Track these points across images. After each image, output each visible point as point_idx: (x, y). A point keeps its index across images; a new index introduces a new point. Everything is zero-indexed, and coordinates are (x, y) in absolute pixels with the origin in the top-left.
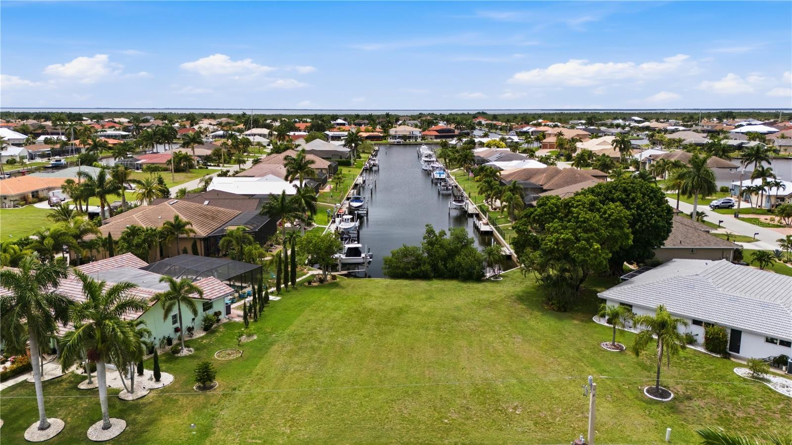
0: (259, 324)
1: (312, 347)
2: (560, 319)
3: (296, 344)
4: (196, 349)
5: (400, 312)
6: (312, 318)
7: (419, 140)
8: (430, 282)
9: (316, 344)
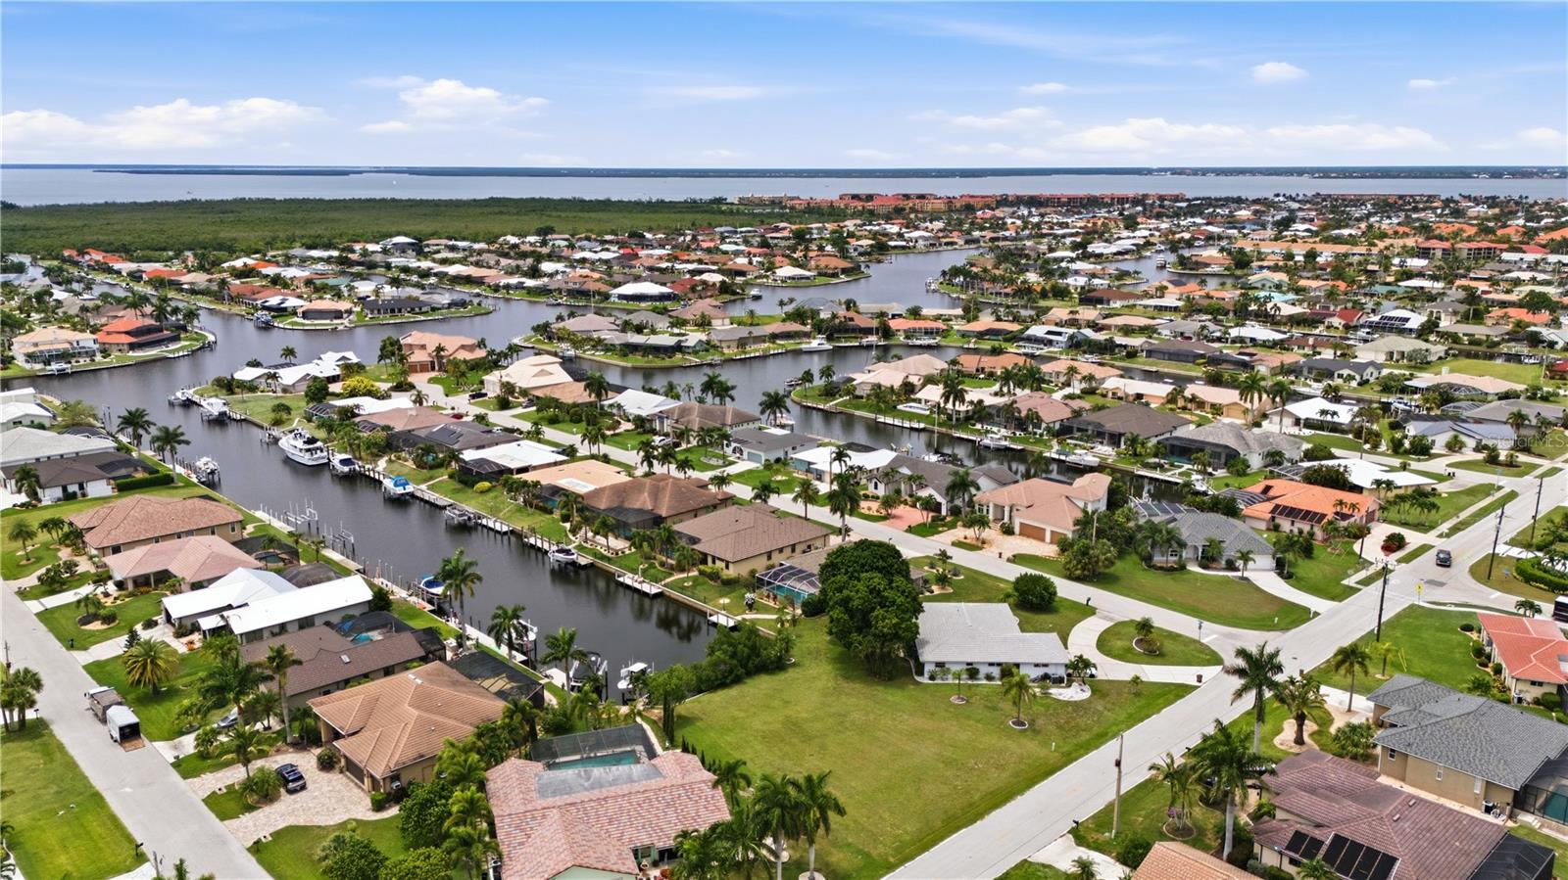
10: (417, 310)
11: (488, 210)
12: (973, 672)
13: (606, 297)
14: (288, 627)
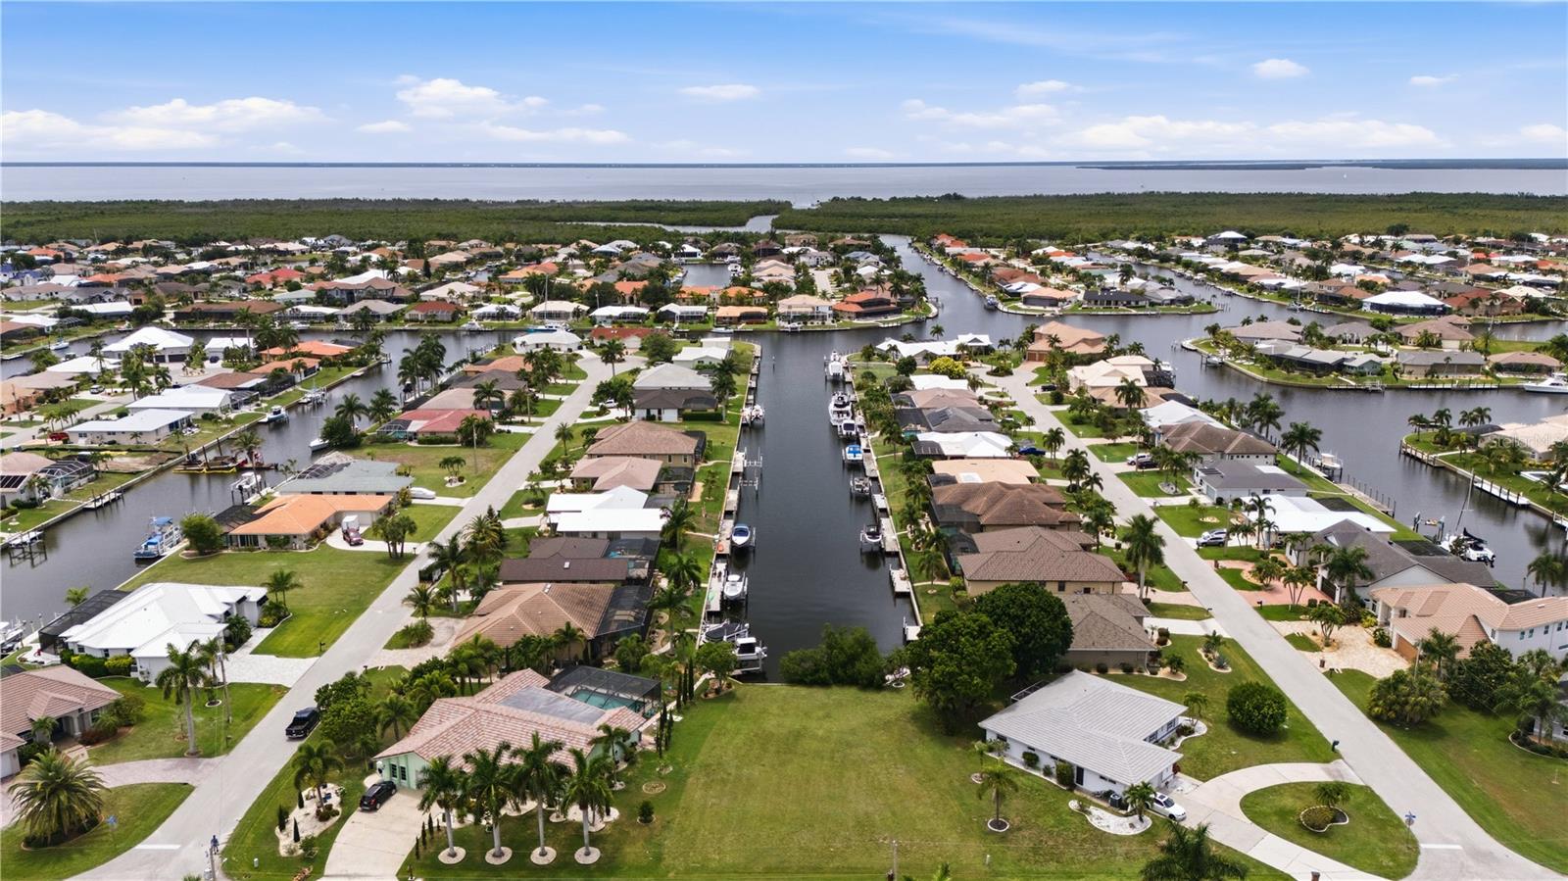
0: (670, 753)
1: (723, 780)
2: (946, 745)
3: (708, 775)
4: (626, 783)
5: (798, 735)
6: (717, 744)
7: (829, 322)
8: (829, 691)
9: (725, 776)
10: (1133, 304)
11: (1389, 206)
12: (1031, 759)
13: (1359, 304)
14: (599, 536)
